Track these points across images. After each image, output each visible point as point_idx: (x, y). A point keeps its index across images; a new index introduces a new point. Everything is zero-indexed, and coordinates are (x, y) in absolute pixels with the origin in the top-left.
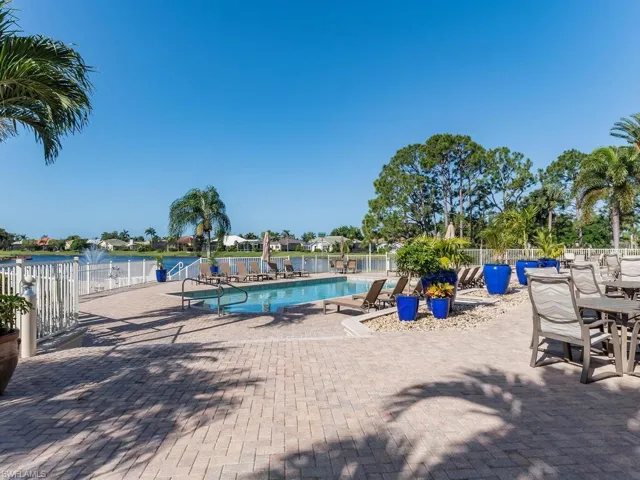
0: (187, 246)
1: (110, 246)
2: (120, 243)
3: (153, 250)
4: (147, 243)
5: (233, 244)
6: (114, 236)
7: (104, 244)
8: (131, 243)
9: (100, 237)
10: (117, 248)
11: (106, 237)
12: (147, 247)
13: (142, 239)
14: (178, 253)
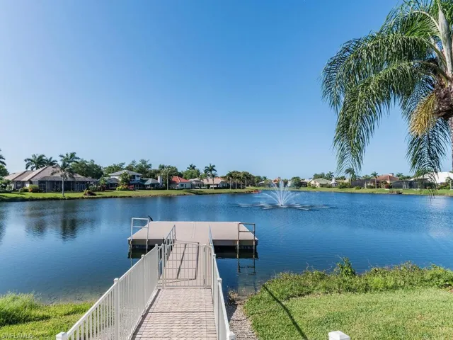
0: (386, 183)
1: (318, 184)
2: (324, 182)
3: (351, 187)
4: (347, 181)
5: (444, 181)
6: (322, 176)
7: (313, 182)
8: (333, 181)
9: (313, 177)
10: (322, 186)
11: (317, 177)
12: (346, 184)
13: (343, 178)
14: (376, 191)
